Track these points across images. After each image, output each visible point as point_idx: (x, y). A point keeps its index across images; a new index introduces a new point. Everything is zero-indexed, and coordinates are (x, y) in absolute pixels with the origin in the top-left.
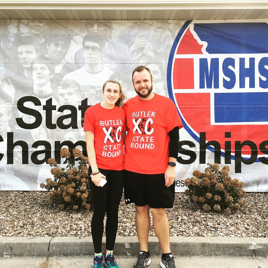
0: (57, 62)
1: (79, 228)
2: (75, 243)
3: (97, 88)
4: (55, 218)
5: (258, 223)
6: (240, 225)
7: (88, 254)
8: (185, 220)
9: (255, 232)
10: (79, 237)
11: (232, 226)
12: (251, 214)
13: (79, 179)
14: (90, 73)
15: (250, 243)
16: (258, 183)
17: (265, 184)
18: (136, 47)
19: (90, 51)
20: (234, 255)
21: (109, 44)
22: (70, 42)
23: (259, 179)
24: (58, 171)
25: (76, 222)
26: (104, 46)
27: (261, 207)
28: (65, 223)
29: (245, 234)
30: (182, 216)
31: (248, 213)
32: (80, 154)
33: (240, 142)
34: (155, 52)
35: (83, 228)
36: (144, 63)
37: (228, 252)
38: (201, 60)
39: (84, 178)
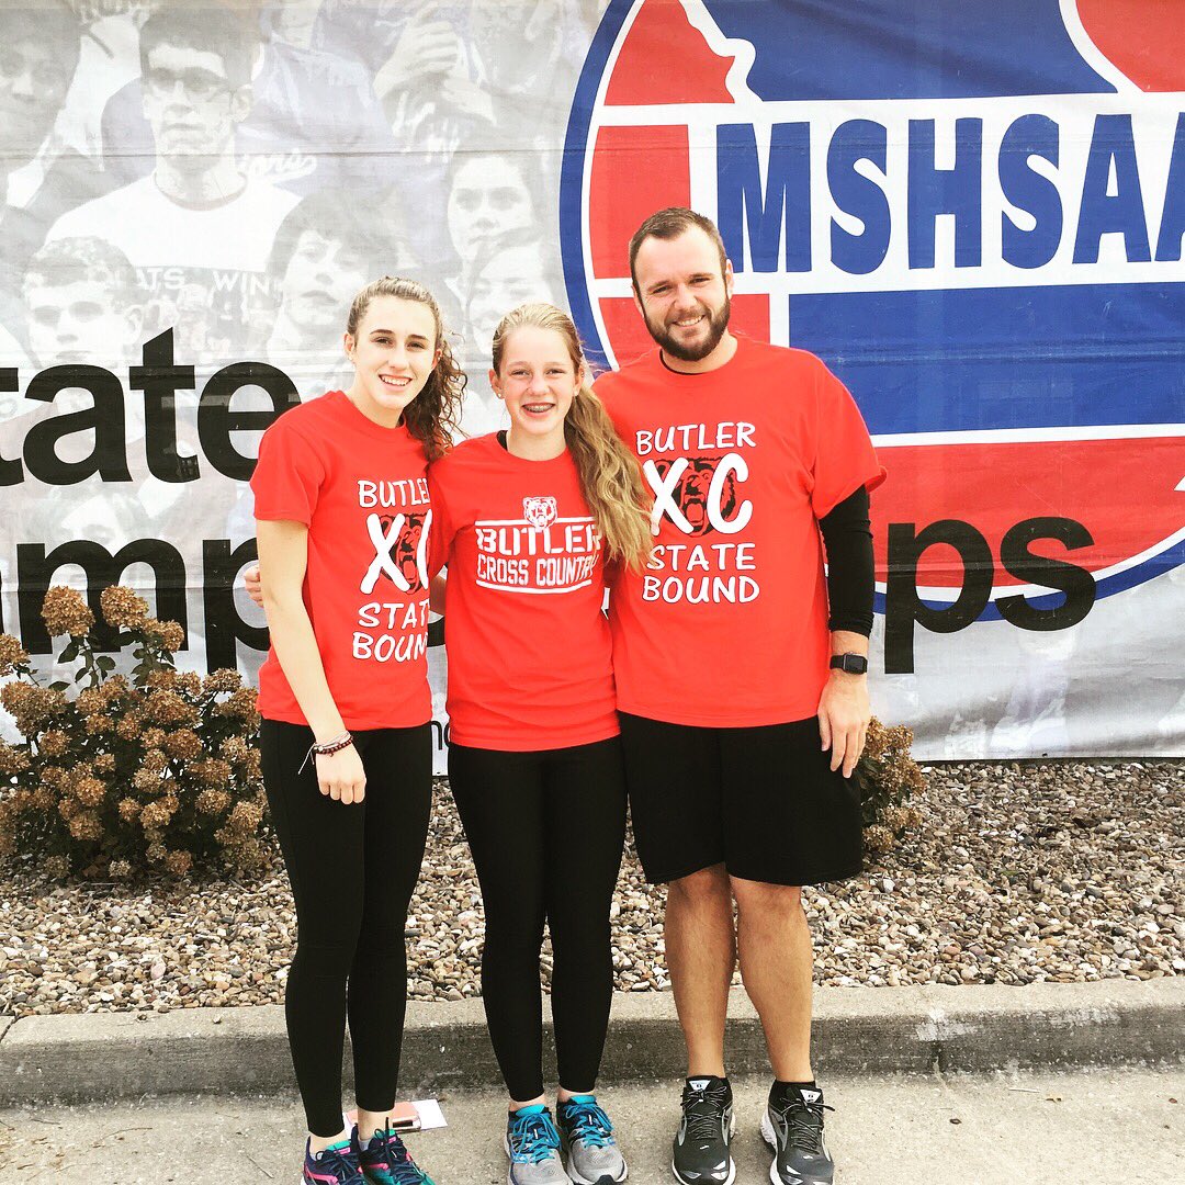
0: (16, 153)
1: (139, 970)
2: (118, 1043)
3: (221, 278)
4: (25, 924)
5: (969, 915)
6: (884, 927)
7: (181, 1091)
8: (637, 912)
9: (948, 957)
10: (137, 1013)
11: (847, 933)
12: (944, 868)
13: (134, 735)
14: (182, 204)
15: (919, 1013)
16: (991, 716)
17: (1021, 724)
18: (408, 69)
19: (178, 94)
20: (847, 1069)
21: (270, 59)
22: (78, 48)
23: (994, 699)
24: (35, 697)
25: (128, 941)
26: (249, 69)
27: (995, 833)
28: (75, 946)
29: (905, 971)
30: (626, 895)
31: (929, 864)
32: (134, 614)
33: (912, 526)
34: (501, 96)
35: (158, 970)
36: (445, 150)
37: (821, 1058)
38: (723, 131)
39: (158, 727)
